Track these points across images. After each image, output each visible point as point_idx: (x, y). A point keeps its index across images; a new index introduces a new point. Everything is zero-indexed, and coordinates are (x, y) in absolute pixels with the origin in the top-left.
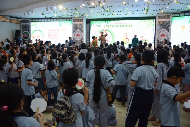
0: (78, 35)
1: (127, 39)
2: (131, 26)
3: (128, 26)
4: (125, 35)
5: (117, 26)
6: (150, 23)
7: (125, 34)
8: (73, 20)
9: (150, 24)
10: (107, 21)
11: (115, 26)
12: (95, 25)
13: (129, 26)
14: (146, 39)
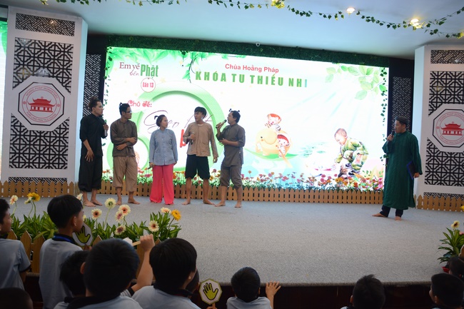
0: (42, 104)
1: (281, 137)
2: (299, 82)
3: (286, 82)
4: (273, 119)
5: (237, 78)
6: (369, 79)
7: (273, 115)
8: (12, 19)
9: (372, 84)
10: (189, 54)
11: (229, 78)
12: (128, 66)
13: (291, 82)
14: (357, 143)
